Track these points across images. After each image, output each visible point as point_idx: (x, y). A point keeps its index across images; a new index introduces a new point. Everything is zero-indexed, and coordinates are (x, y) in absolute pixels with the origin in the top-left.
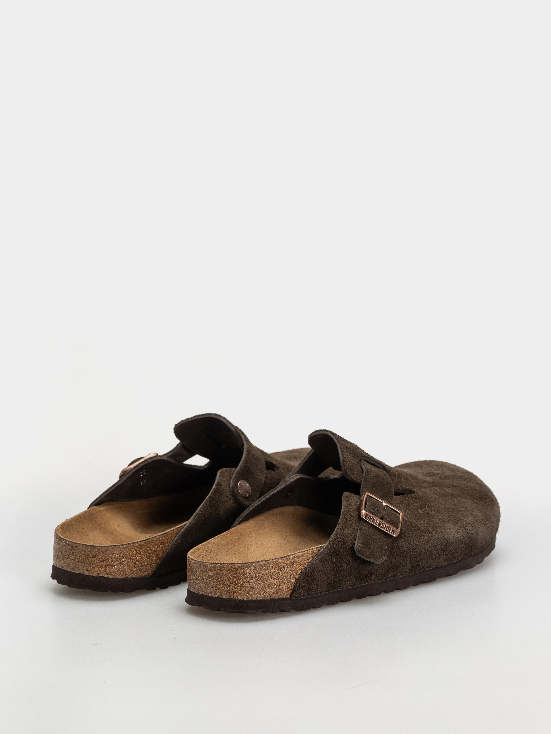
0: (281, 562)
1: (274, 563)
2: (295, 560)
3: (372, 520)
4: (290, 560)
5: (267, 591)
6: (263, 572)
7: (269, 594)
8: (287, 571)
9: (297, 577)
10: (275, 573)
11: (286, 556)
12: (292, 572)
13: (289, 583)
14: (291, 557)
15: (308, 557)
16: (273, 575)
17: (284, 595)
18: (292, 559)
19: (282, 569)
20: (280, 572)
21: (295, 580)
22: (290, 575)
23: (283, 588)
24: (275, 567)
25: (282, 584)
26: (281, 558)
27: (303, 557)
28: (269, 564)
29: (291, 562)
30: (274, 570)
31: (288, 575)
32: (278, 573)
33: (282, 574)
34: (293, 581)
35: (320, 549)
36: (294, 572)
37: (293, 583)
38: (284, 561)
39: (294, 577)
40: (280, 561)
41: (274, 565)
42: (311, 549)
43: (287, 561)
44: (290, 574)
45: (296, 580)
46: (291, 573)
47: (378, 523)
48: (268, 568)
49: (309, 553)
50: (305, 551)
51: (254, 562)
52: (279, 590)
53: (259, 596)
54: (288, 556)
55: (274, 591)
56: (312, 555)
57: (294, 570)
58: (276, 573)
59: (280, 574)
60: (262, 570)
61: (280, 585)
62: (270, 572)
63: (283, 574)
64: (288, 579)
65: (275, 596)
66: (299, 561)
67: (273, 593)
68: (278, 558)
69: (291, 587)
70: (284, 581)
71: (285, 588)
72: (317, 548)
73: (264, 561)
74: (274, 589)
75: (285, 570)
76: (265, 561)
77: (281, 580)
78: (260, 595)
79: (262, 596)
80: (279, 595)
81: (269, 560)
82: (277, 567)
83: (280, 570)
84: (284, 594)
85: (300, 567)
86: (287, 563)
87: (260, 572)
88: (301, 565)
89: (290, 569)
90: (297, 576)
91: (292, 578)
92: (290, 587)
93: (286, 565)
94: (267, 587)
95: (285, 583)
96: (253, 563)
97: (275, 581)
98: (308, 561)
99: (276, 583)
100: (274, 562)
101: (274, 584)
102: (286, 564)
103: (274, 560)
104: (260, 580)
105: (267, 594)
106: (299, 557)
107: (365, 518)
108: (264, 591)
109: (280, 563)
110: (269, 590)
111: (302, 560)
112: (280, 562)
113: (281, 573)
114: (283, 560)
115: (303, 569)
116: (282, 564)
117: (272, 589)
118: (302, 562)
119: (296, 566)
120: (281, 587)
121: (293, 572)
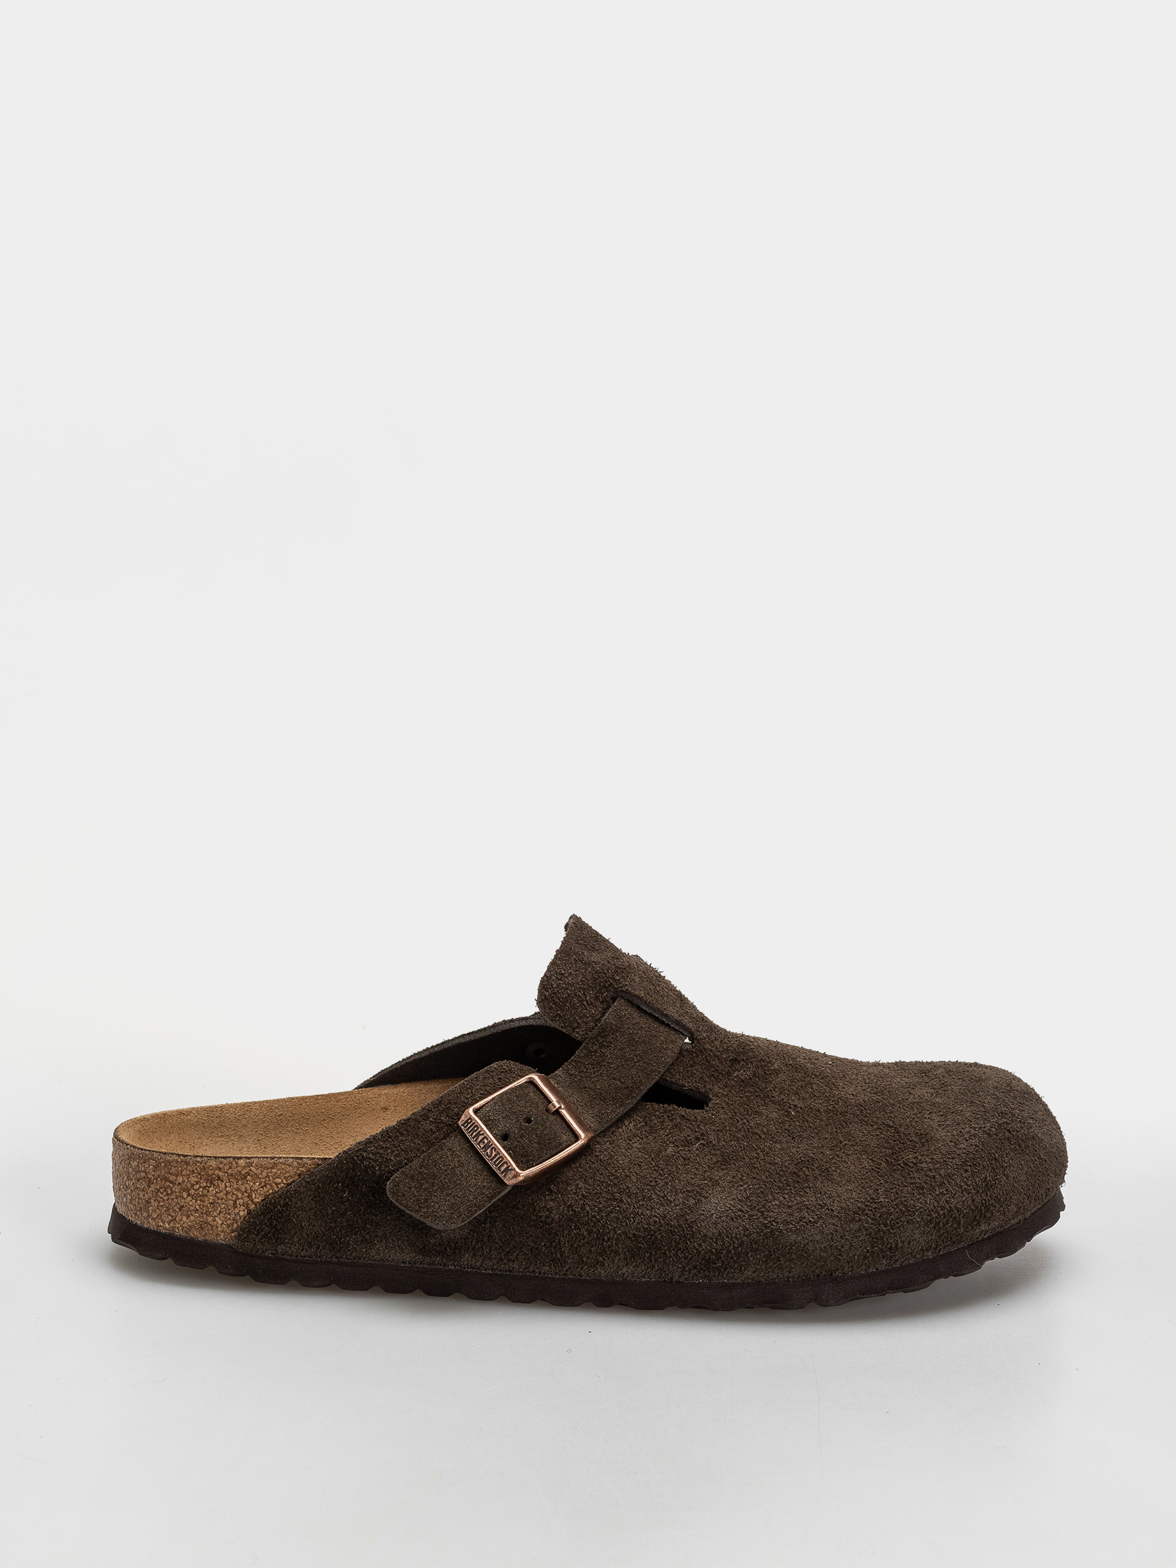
0: (214, 1166)
1: (198, 1164)
2: (250, 1170)
3: (474, 1134)
4: (237, 1167)
5: (177, 1219)
6: (172, 1178)
7: (183, 1228)
8: (228, 1189)
9: (252, 1207)
10: (198, 1186)
11: (230, 1157)
12: (240, 1195)
13: (229, 1214)
14: (241, 1162)
15: (286, 1172)
16: (193, 1189)
17: (219, 1238)
18: (245, 1167)
19: (216, 1182)
20: (211, 1187)
21: (246, 1213)
22: (234, 1199)
23: (214, 1220)
24: (200, 1174)
25: (211, 1213)
26: (215, 1158)
27: (273, 1170)
28: (187, 1164)
29: (240, 1172)
30: (196, 1180)
31: (229, 1197)
32: (205, 1187)
33: (214, 1192)
34: (242, 1213)
35: (320, 1162)
36: (246, 1195)
37: (242, 1218)
38: (221, 1166)
39: (246, 1205)
40: (213, 1163)
41: (196, 1169)
42: (297, 1158)
43: (230, 1168)
44: (234, 1197)
45: (249, 1213)
46: (237, 1196)
47: (484, 1143)
48: (182, 1171)
49: (289, 1165)
50: (281, 1158)
51: (157, 1152)
52: (206, 1223)
53: (162, 1224)
54: (234, 1158)
55: (194, 1223)
56: (298, 1170)
57: (246, 1192)
58: (200, 1187)
59: (208, 1191)
60: (171, 1171)
61: (208, 1214)
62: (186, 1181)
63: (217, 1192)
64: (230, 1207)
65: (195, 1234)
66: (260, 1176)
67: (190, 1226)
68: (208, 1157)
69: (235, 1226)
70: (219, 1209)
71: (220, 1222)
72: (314, 1159)
73: (176, 1154)
74: (192, 1218)
75: (223, 1185)
76: (179, 1155)
77: (211, 1203)
78: (164, 1223)
79: (167, 1226)
80: (206, 1234)
81: (187, 1156)
82: (203, 1175)
83: (211, 1183)
84: (218, 1235)
85: (262, 1187)
86: (229, 1171)
87: (166, 1175)
88: (265, 1186)
89: (235, 1186)
90: (254, 1206)
91: (239, 1206)
92: (233, 1223)
93: (226, 1175)
94: (178, 1210)
95: (220, 1212)
96: (155, 1153)
97: (196, 1202)
98: (285, 1182)
99: (198, 1207)
100: (198, 1161)
101: (192, 1208)
102: (227, 1173)
103: (198, 1159)
104: (164, 1191)
105: (178, 1225)
106: (261, 1167)
107: (463, 1125)
108: (170, 1218)
109: (211, 1168)
110: (182, 1218)
111: (270, 1174)
112: (211, 1166)
113: (211, 1189)
114: (221, 1163)
115: (270, 1194)
116: (217, 1172)
117: (188, 1216)
118: (270, 1180)
119: (251, 1184)
120: (210, 1219)
121: (243, 1194)
